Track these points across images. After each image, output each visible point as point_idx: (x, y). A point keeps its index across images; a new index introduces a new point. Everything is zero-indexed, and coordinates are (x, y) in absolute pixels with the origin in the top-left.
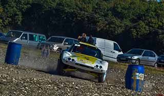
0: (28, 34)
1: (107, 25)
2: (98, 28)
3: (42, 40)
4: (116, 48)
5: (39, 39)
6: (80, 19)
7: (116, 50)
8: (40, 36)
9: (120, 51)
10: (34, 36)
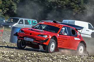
0: (24, 19)
1: (80, 10)
2: (74, 13)
3: (35, 23)
4: (90, 27)
5: (33, 23)
6: (60, 6)
7: (90, 29)
8: (32, 21)
9: (93, 29)
10: (29, 21)
